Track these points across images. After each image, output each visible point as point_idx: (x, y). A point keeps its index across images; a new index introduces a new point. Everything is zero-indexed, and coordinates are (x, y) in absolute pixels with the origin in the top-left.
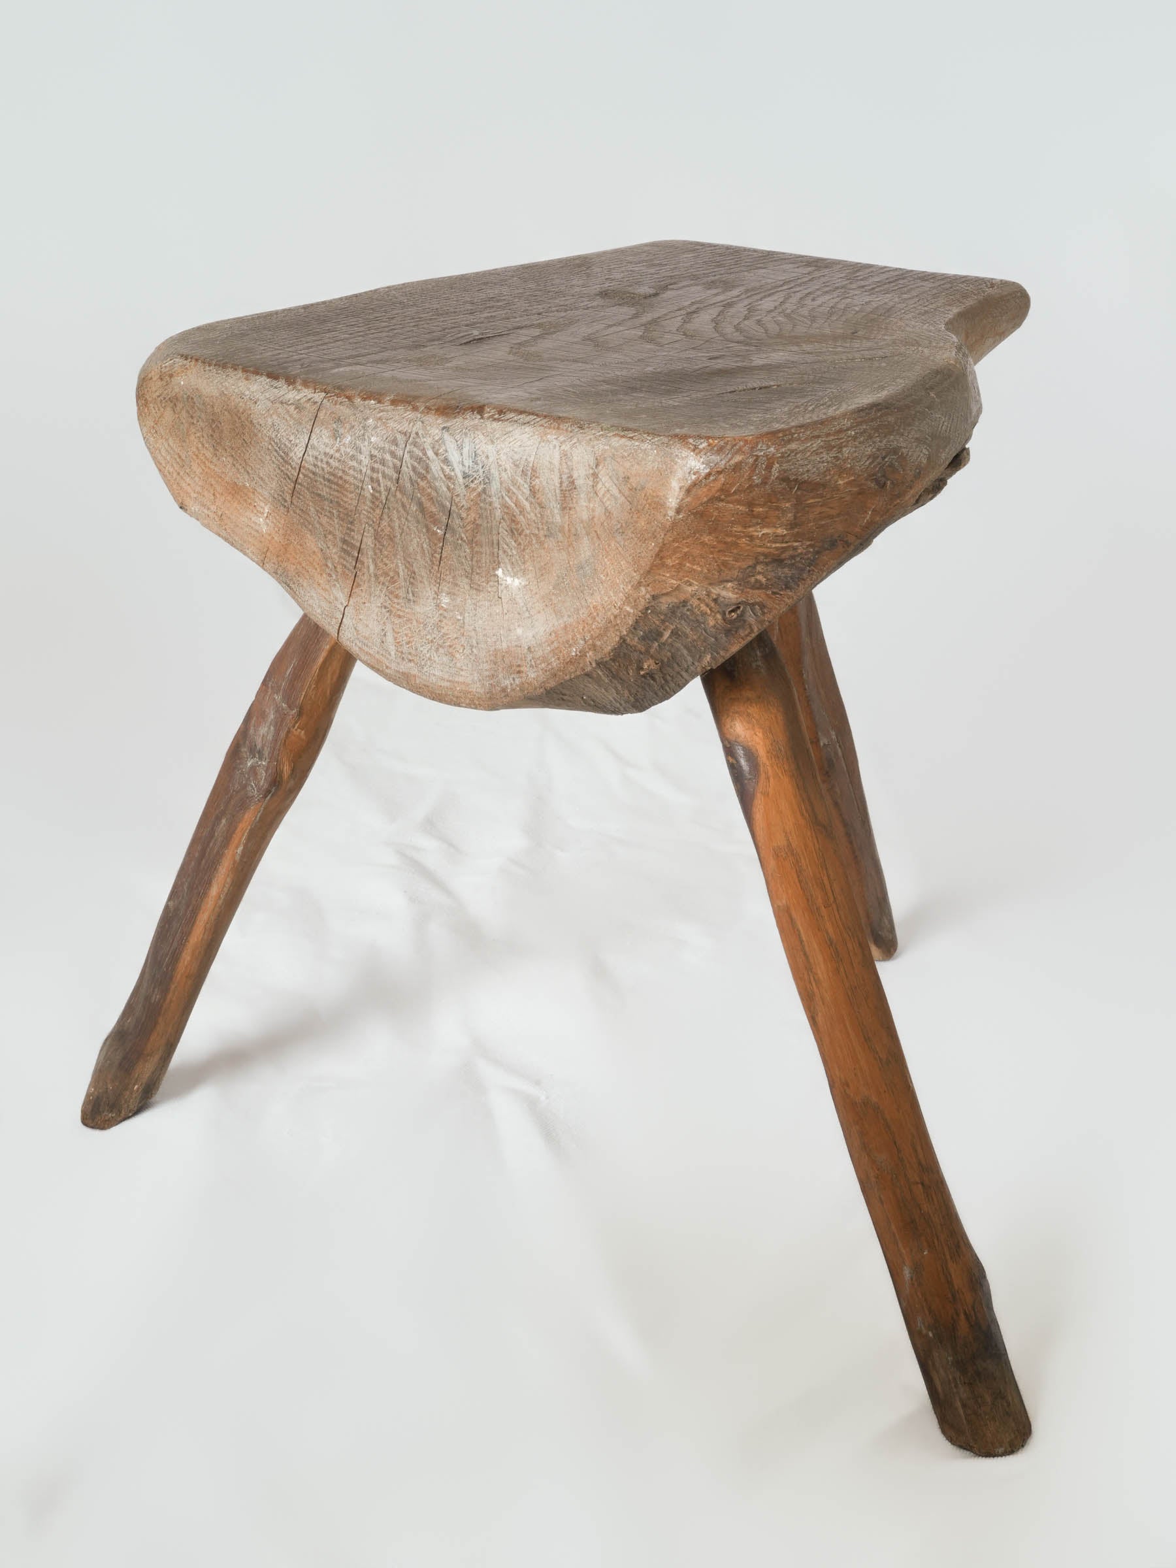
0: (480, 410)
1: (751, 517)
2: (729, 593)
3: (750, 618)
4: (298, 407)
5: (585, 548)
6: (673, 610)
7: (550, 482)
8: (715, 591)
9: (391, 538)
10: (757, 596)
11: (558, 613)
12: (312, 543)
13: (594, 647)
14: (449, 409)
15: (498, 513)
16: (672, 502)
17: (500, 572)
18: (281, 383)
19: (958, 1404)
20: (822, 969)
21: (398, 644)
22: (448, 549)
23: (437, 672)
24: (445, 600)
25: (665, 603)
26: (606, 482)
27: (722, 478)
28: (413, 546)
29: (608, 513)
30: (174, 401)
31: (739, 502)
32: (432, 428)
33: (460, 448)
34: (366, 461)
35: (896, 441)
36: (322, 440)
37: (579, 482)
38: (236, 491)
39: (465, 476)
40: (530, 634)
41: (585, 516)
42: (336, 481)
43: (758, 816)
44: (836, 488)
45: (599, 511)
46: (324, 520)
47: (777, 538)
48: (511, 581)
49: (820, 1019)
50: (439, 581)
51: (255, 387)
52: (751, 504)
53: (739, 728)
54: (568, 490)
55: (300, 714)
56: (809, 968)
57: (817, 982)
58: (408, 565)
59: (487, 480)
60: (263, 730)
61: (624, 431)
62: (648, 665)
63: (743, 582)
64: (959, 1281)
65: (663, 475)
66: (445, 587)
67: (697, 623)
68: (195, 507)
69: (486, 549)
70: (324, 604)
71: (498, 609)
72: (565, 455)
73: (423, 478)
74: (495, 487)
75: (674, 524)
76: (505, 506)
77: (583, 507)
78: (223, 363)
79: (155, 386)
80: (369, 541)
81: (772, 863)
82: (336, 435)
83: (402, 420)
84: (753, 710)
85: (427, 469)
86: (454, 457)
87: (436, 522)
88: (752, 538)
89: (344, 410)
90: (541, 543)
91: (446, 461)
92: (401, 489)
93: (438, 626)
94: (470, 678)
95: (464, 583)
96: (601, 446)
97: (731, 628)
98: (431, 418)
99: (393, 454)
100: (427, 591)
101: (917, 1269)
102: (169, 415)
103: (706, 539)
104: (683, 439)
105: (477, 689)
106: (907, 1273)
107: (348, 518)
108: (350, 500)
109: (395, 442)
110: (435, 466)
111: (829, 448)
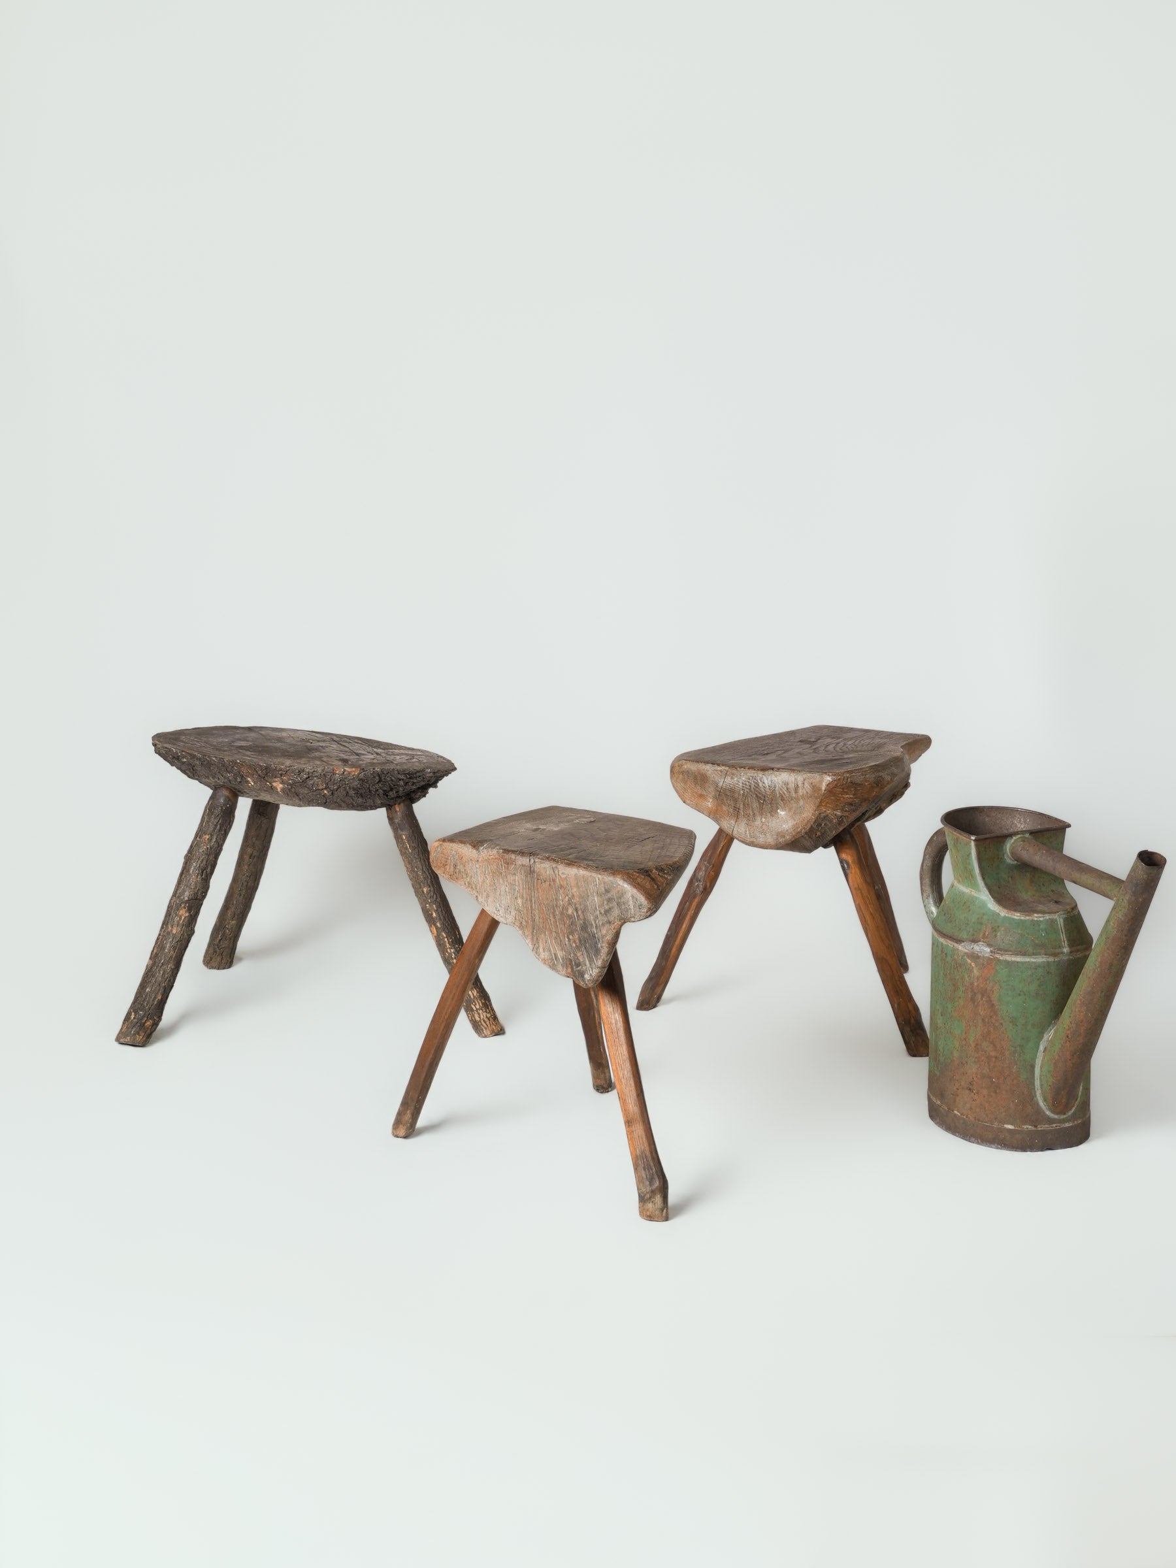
0: (773, 769)
1: (843, 793)
2: (839, 813)
3: (845, 820)
4: (721, 771)
5: (801, 802)
6: (825, 817)
7: (792, 786)
8: (835, 812)
9: (748, 805)
10: (846, 814)
11: (795, 820)
12: (724, 808)
13: (804, 828)
14: (764, 769)
15: (778, 796)
16: (823, 789)
17: (779, 811)
18: (716, 765)
19: (912, 1042)
20: (869, 921)
21: (750, 833)
22: (764, 806)
23: (761, 839)
24: (764, 820)
25: (823, 815)
26: (806, 785)
27: (836, 782)
28: (754, 806)
29: (807, 793)
30: (683, 773)
31: (840, 788)
32: (760, 774)
33: (768, 779)
34: (741, 785)
35: (881, 774)
36: (728, 780)
37: (800, 785)
38: (701, 796)
39: (769, 786)
40: (787, 826)
41: (801, 794)
42: (732, 791)
43: (850, 879)
44: (865, 785)
45: (805, 792)
46: (729, 802)
47: (850, 798)
48: (782, 813)
49: (869, 935)
50: (762, 814)
51: (708, 767)
52: (843, 789)
53: (844, 856)
54: (796, 788)
55: (713, 867)
56: (865, 921)
57: (868, 925)
58: (753, 812)
59: (775, 787)
60: (701, 873)
61: (810, 772)
62: (818, 834)
63: (842, 810)
64: (911, 1007)
65: (821, 782)
66: (763, 817)
67: (831, 821)
68: (688, 802)
69: (775, 805)
70: (729, 825)
71: (778, 821)
72: (796, 779)
73: (757, 788)
74: (777, 788)
75: (824, 794)
76: (780, 793)
77: (801, 792)
78: (698, 761)
79: (677, 769)
80: (742, 806)
81: (854, 892)
82: (732, 778)
83: (751, 773)
84: (848, 851)
85: (758, 785)
86: (766, 781)
87: (761, 799)
88: (844, 798)
89: (734, 771)
90: (790, 802)
91: (764, 783)
92: (751, 791)
93: (761, 827)
94: (771, 840)
95: (769, 815)
96: (805, 776)
97: (840, 823)
98: (759, 772)
99: (748, 782)
100: (758, 818)
101: (899, 1004)
102: (681, 776)
103: (832, 798)
104: (826, 773)
105: (772, 843)
106: (896, 1006)
107: (736, 800)
108: (736, 795)
109: (749, 779)
110: (761, 785)
111: (863, 775)
